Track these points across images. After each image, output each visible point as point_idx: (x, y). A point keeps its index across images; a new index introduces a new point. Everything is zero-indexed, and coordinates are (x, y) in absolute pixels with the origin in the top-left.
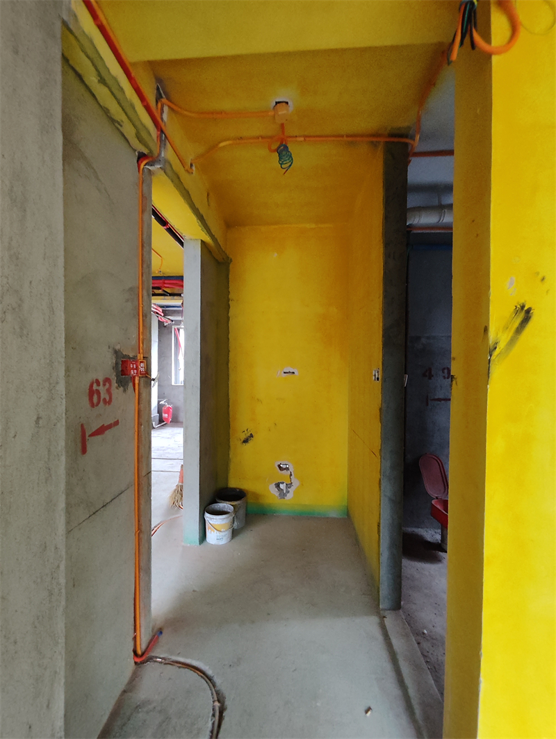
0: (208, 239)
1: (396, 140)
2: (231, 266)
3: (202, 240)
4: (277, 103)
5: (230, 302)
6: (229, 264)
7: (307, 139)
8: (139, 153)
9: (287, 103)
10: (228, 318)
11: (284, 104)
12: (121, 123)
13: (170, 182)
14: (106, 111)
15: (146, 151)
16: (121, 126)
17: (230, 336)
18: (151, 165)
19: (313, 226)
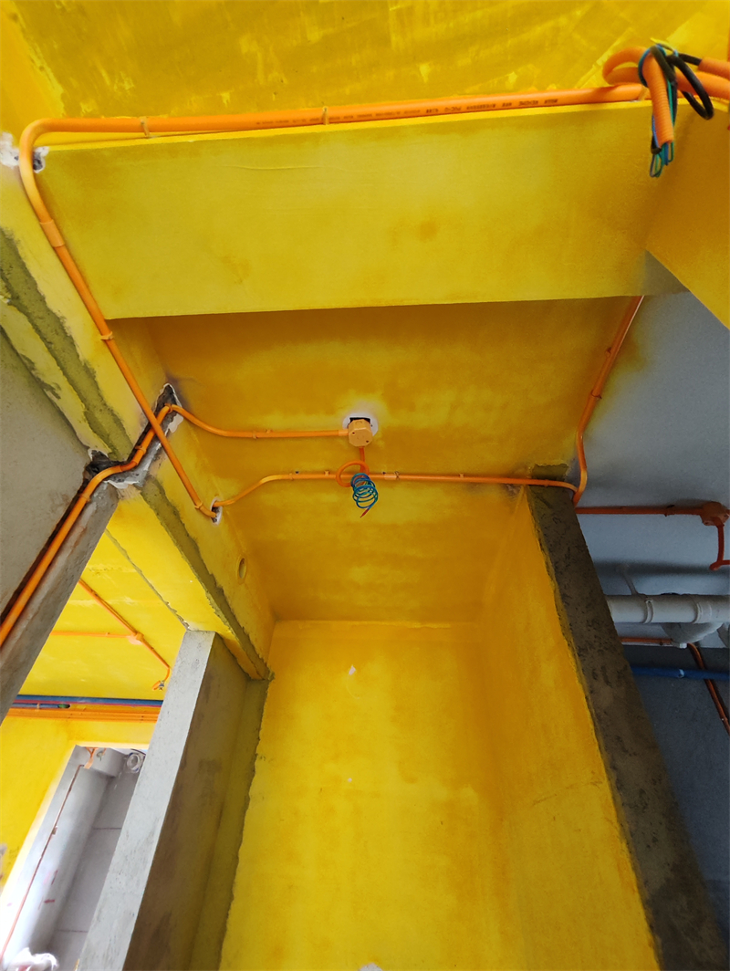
0: (228, 632)
1: (546, 483)
2: (271, 686)
3: (217, 634)
4: (352, 419)
5: (257, 763)
6: (268, 682)
7: (400, 477)
8: (94, 452)
9: (368, 420)
10: (247, 800)
11: (363, 420)
12: (57, 392)
13: (152, 513)
14: (28, 366)
15: (106, 451)
16: (59, 398)
17: (244, 852)
18: (120, 481)
19: (417, 625)
